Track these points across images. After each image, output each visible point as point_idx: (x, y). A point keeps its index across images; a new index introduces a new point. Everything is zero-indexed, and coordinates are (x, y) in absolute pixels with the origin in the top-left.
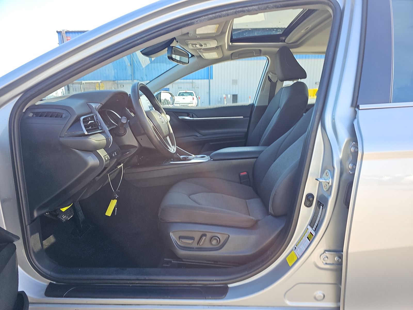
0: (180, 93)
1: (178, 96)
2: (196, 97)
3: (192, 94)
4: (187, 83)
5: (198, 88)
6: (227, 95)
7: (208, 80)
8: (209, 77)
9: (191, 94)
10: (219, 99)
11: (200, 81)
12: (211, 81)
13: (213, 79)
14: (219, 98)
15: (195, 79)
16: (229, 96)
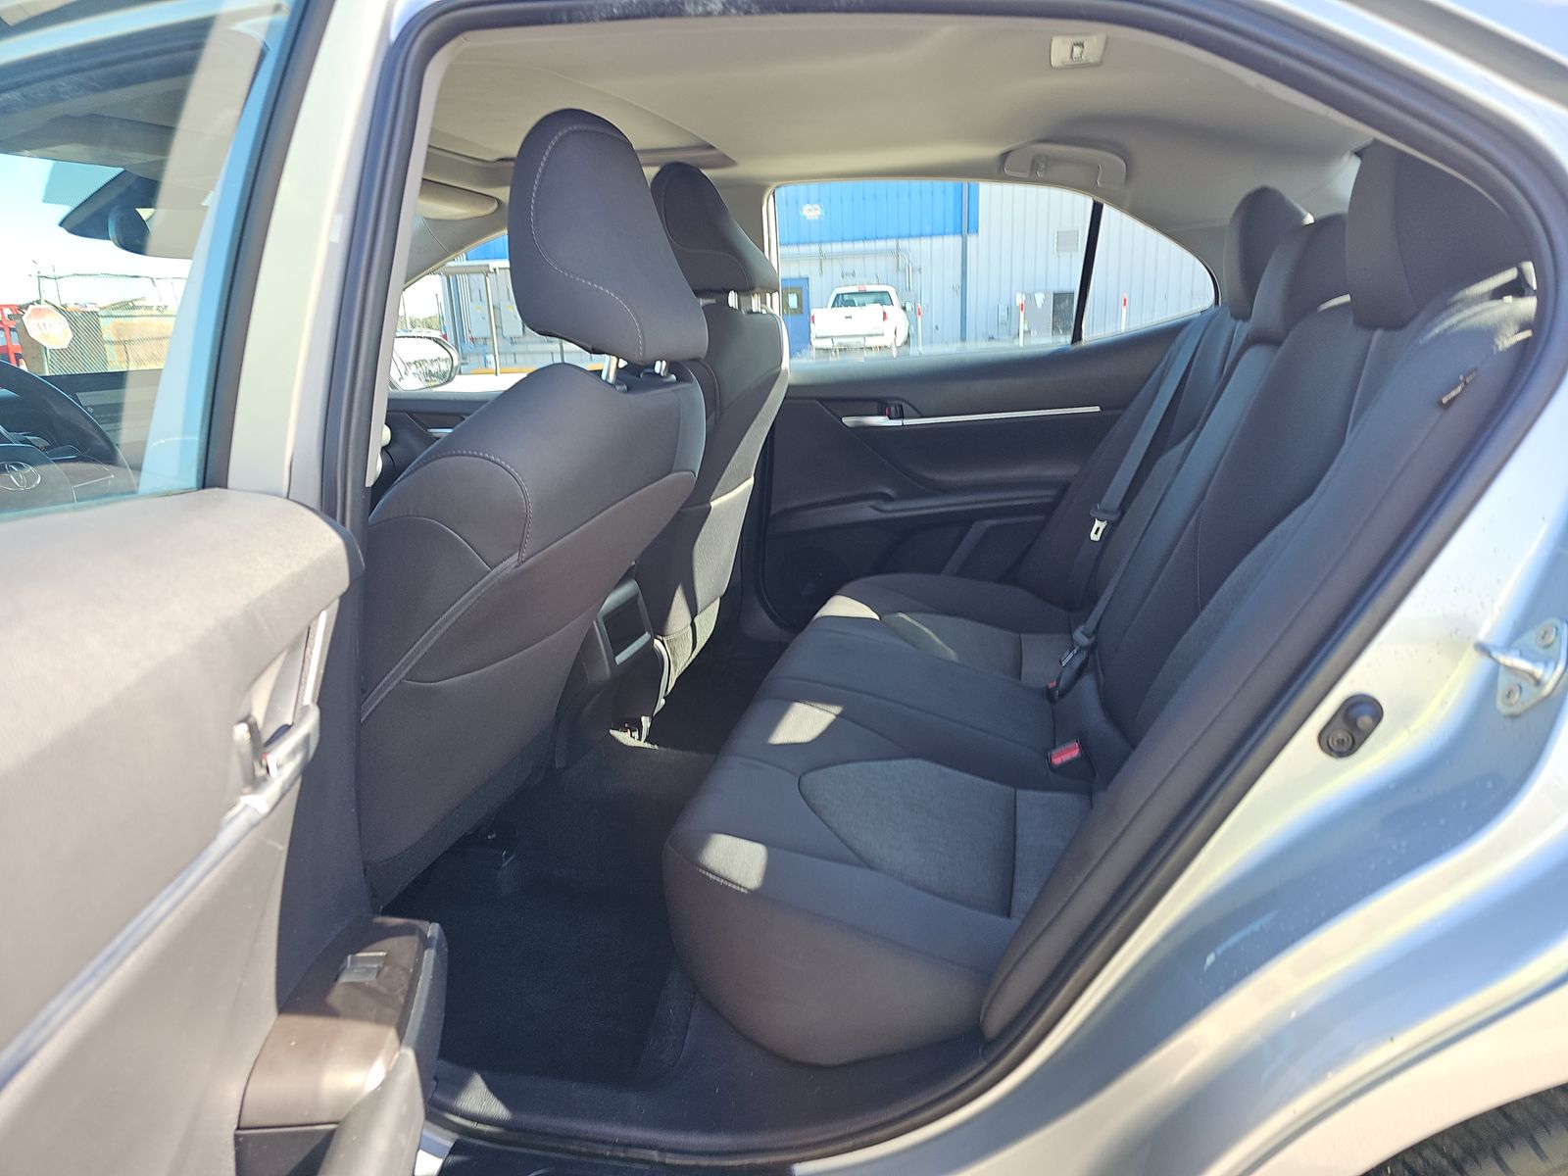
0: (842, 294)
1: (833, 306)
2: (904, 308)
3: (886, 297)
4: (876, 253)
5: (920, 270)
6: (1030, 297)
7: (958, 239)
8: (965, 224)
9: (882, 298)
10: (1003, 314)
11: (925, 242)
12: (971, 240)
13: (977, 231)
14: (1003, 307)
15: (910, 236)
16: (1040, 298)
